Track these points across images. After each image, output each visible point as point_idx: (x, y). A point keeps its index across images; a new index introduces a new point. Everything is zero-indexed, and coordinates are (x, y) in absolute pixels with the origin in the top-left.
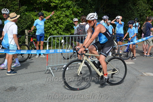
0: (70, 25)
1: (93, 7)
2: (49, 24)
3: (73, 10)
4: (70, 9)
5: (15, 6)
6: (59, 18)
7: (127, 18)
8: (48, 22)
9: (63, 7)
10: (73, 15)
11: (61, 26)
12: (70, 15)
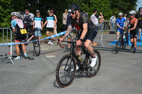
10: (1, 7)
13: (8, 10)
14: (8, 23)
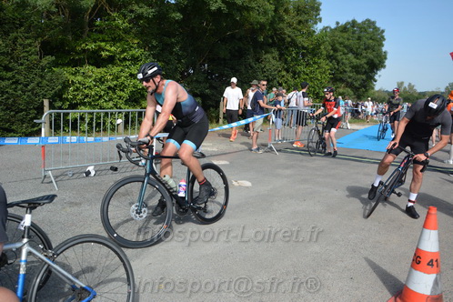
0: (139, 93)
1: (182, 61)
2: (98, 90)
4: (138, 64)
6: (117, 78)
7: (246, 83)
8: (95, 86)
9: (125, 59)
11: (122, 93)
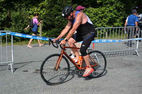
0: (113, 19)
1: (135, 2)
2: (95, 18)
3: (116, 6)
4: (113, 5)
5: (68, 4)
6: (103, 13)
8: (94, 17)
9: (107, 4)
10: (116, 10)
11: (105, 20)
12: (113, 10)
13: (121, 13)
14: (120, 23)
